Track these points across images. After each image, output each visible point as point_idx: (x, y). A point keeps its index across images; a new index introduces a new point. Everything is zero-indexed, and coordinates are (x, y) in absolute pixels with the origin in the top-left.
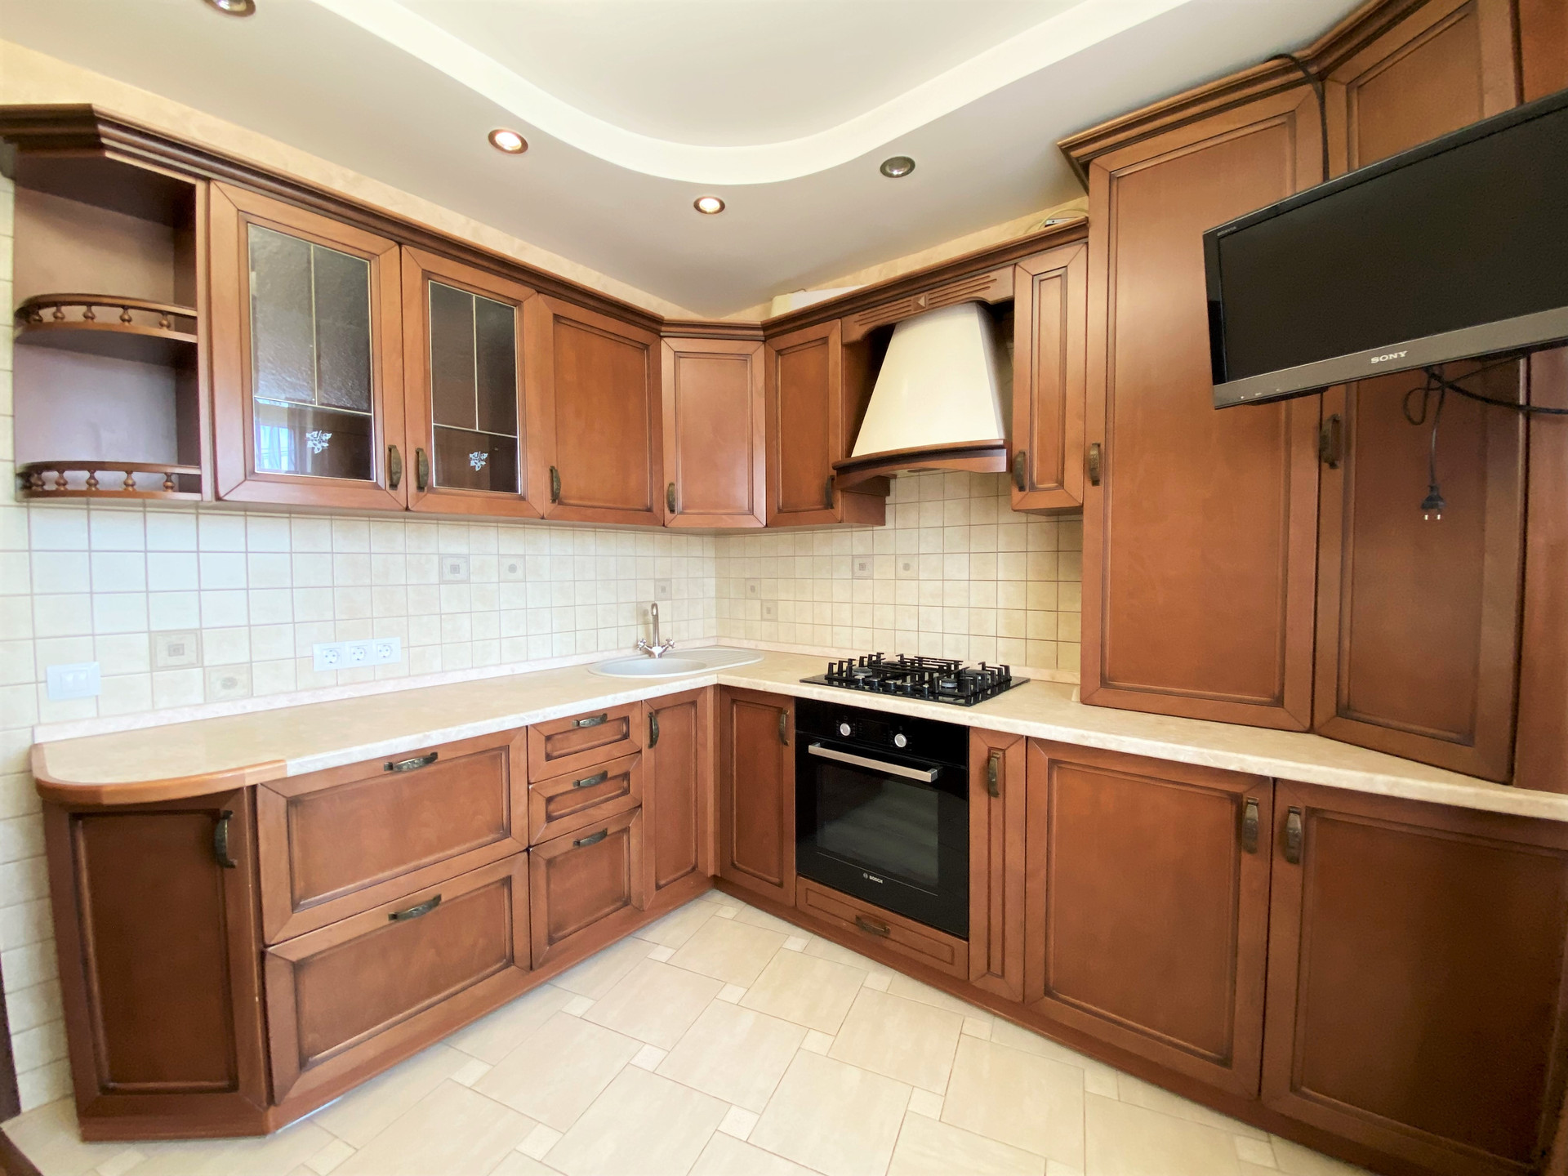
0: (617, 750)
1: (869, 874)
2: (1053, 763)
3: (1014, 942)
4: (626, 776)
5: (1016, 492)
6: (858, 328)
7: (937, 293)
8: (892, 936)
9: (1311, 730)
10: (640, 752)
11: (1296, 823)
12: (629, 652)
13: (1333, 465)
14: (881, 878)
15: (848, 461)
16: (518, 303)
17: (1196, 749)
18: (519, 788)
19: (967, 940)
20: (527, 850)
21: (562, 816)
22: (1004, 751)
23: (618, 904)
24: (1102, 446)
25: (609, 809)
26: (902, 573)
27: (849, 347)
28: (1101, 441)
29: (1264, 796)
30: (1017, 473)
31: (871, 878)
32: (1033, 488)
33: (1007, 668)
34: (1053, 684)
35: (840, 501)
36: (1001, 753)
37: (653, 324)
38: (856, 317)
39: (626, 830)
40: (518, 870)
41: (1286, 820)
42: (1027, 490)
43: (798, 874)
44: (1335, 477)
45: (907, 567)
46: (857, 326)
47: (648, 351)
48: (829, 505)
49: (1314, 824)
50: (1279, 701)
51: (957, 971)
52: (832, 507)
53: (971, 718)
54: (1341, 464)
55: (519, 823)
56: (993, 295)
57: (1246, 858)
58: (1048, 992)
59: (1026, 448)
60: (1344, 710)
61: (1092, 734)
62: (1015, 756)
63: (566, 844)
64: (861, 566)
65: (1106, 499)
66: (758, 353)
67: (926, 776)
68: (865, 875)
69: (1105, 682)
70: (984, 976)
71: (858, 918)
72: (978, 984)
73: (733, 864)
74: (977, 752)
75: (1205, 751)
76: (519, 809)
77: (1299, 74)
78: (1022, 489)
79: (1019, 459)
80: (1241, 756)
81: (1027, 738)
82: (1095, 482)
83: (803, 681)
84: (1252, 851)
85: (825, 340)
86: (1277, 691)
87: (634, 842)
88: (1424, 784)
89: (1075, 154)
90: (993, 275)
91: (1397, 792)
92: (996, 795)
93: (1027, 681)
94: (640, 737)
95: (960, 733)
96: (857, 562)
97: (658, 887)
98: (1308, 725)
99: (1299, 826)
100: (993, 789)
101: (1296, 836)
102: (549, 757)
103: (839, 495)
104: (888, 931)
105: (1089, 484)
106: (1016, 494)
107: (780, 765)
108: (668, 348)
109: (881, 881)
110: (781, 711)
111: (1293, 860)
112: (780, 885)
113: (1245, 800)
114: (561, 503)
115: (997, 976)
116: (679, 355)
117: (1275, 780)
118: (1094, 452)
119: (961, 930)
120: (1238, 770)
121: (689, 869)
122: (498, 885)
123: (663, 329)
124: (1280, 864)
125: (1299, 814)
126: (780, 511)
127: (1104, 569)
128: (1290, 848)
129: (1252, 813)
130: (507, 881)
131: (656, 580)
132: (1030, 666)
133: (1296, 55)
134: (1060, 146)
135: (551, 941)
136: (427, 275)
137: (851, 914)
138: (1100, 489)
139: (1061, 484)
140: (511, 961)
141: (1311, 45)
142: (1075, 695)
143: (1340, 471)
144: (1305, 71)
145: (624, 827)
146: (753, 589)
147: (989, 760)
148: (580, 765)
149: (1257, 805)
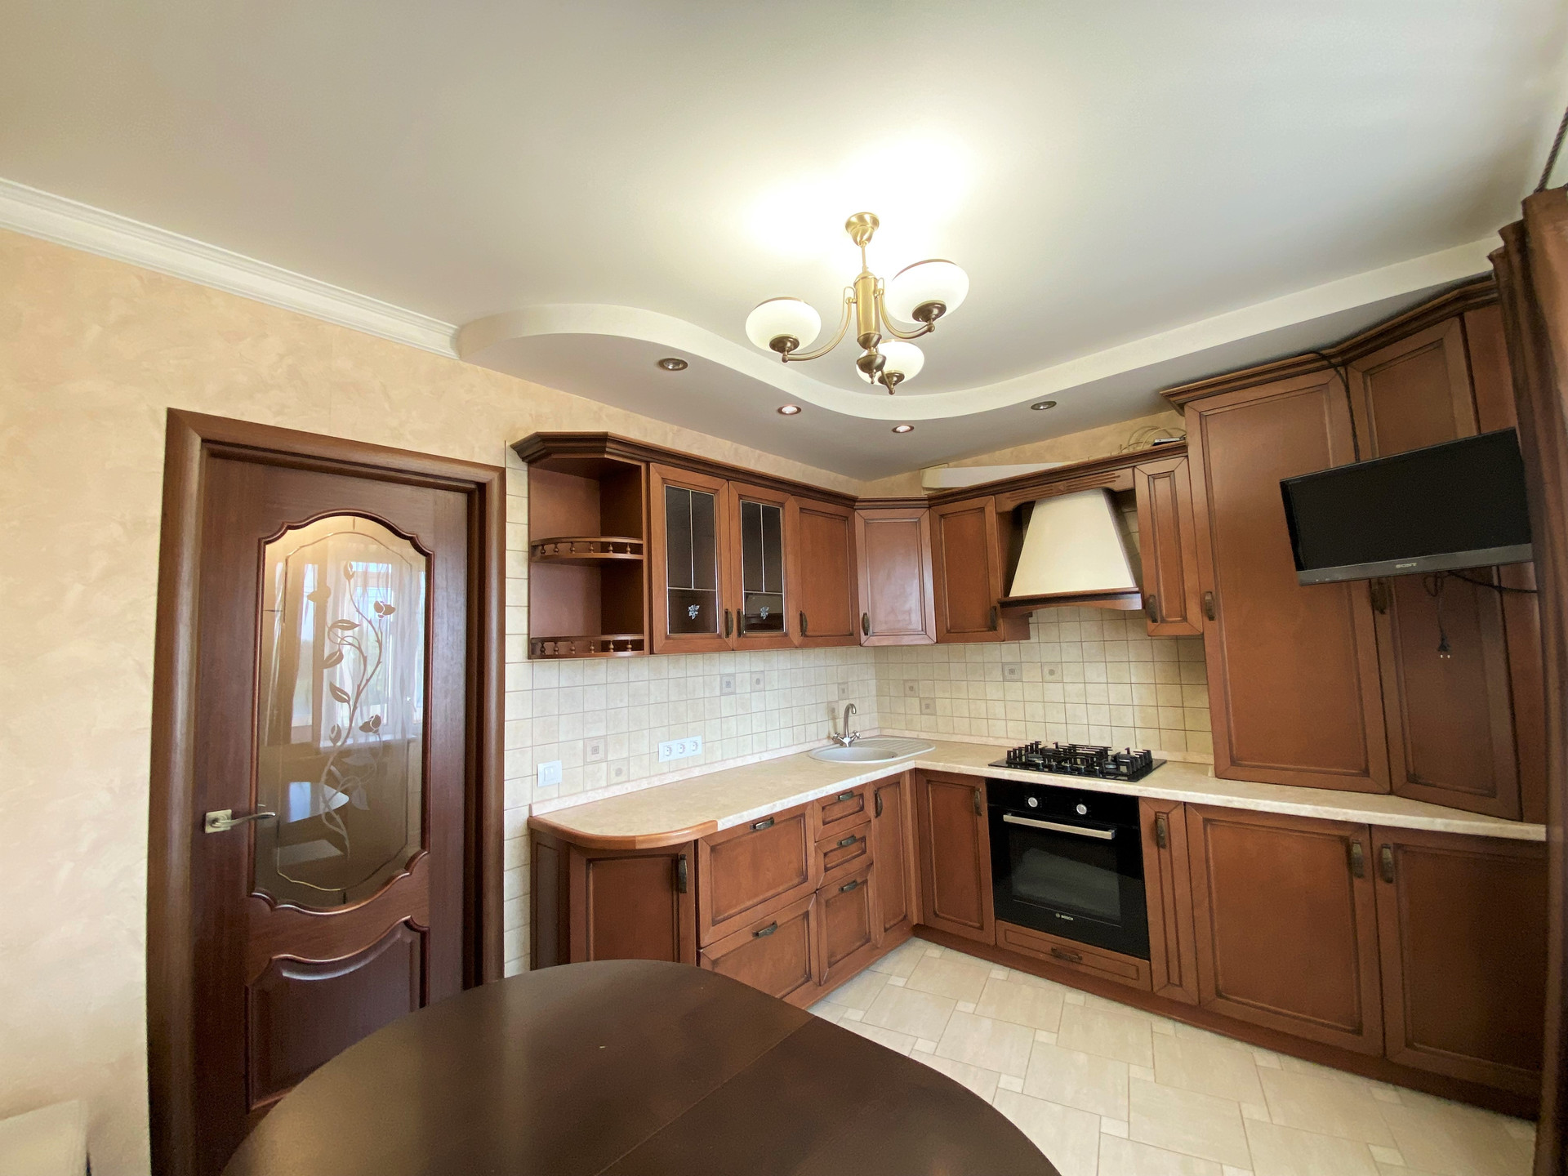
0: (857, 819)
1: (1061, 914)
2: (1206, 821)
3: (1188, 958)
4: (863, 839)
5: (1149, 622)
6: (1009, 503)
7: (1074, 482)
8: (1084, 961)
9: (1391, 793)
10: (870, 821)
11: (1388, 854)
12: (825, 742)
13: (1382, 612)
14: (1072, 917)
15: (1006, 599)
16: (782, 505)
17: (1312, 807)
18: (811, 846)
19: (1149, 960)
20: (815, 892)
21: (832, 868)
22: (1167, 814)
23: (864, 940)
24: (1214, 593)
25: (857, 864)
26: (1048, 677)
27: (1001, 515)
28: (1213, 590)
29: (1364, 837)
30: (1150, 610)
31: (1063, 917)
32: (1163, 621)
33: (1149, 752)
34: (1185, 763)
35: (1002, 625)
36: (1165, 815)
37: (849, 502)
38: (1008, 494)
39: (866, 882)
40: (811, 907)
41: (1380, 853)
42: (1159, 622)
43: (996, 918)
44: (1384, 620)
45: (1052, 672)
46: (1009, 501)
47: (847, 520)
48: (993, 627)
49: (1400, 856)
50: (1366, 772)
51: (1142, 984)
52: (995, 630)
53: (1140, 791)
54: (1387, 611)
55: (811, 871)
56: (1118, 486)
57: (1357, 882)
58: (1219, 994)
59: (1155, 593)
60: (1413, 778)
61: (1235, 798)
62: (1177, 816)
63: (835, 890)
64: (1011, 672)
65: (1221, 630)
66: (925, 516)
67: (1107, 835)
68: (1058, 915)
69: (1234, 762)
70: (1165, 986)
71: (1053, 950)
72: (1160, 994)
73: (935, 913)
74: (1146, 816)
75: (1319, 808)
76: (811, 861)
77: (1325, 363)
78: (1155, 621)
79: (1151, 601)
80: (1344, 810)
81: (1185, 803)
82: (1211, 618)
83: (989, 765)
84: (1360, 876)
85: (982, 510)
86: (1364, 766)
87: (871, 891)
88: (1467, 823)
89: (1172, 399)
90: (1117, 473)
91: (1450, 830)
92: (1164, 847)
93: (1165, 762)
94: (870, 810)
95: (1132, 802)
96: (1007, 668)
97: (886, 930)
98: (1389, 789)
99: (1390, 856)
100: (1160, 841)
101: (1390, 863)
102: (825, 823)
103: (1001, 621)
104: (1081, 958)
105: (1206, 619)
106: (1151, 625)
107: (976, 833)
108: (860, 517)
109: (1072, 919)
110: (973, 790)
111: (1389, 881)
112: (981, 928)
113: (1351, 841)
114: (806, 636)
115: (1177, 985)
116: (867, 523)
117: (1370, 825)
118: (1208, 598)
119: (1143, 951)
120: (1344, 820)
121: (901, 917)
122: (802, 917)
123: (856, 504)
124: (1381, 885)
125: (1389, 848)
126: (948, 631)
127: (1225, 680)
128: (1384, 872)
129: (1357, 850)
130: (806, 915)
131: (839, 684)
132: (1165, 750)
133: (1324, 352)
134: (1162, 394)
135: (830, 965)
136: (741, 496)
137: (1048, 948)
138: (1215, 623)
139: (1185, 619)
140: (809, 978)
141: (1332, 346)
142: (1211, 771)
143: (1387, 617)
144: (1330, 363)
145: (864, 879)
146: (911, 688)
147: (1156, 821)
148: (839, 831)
149: (1360, 843)
